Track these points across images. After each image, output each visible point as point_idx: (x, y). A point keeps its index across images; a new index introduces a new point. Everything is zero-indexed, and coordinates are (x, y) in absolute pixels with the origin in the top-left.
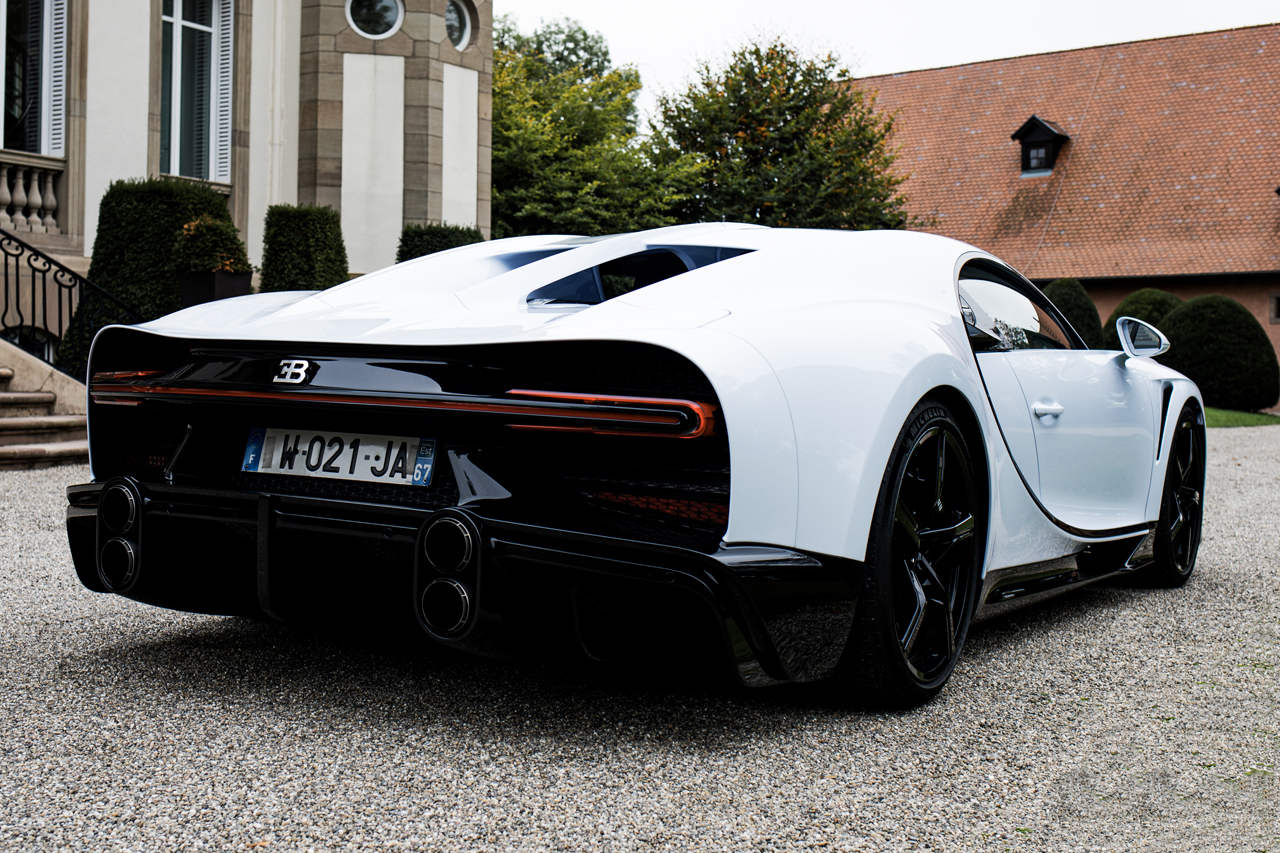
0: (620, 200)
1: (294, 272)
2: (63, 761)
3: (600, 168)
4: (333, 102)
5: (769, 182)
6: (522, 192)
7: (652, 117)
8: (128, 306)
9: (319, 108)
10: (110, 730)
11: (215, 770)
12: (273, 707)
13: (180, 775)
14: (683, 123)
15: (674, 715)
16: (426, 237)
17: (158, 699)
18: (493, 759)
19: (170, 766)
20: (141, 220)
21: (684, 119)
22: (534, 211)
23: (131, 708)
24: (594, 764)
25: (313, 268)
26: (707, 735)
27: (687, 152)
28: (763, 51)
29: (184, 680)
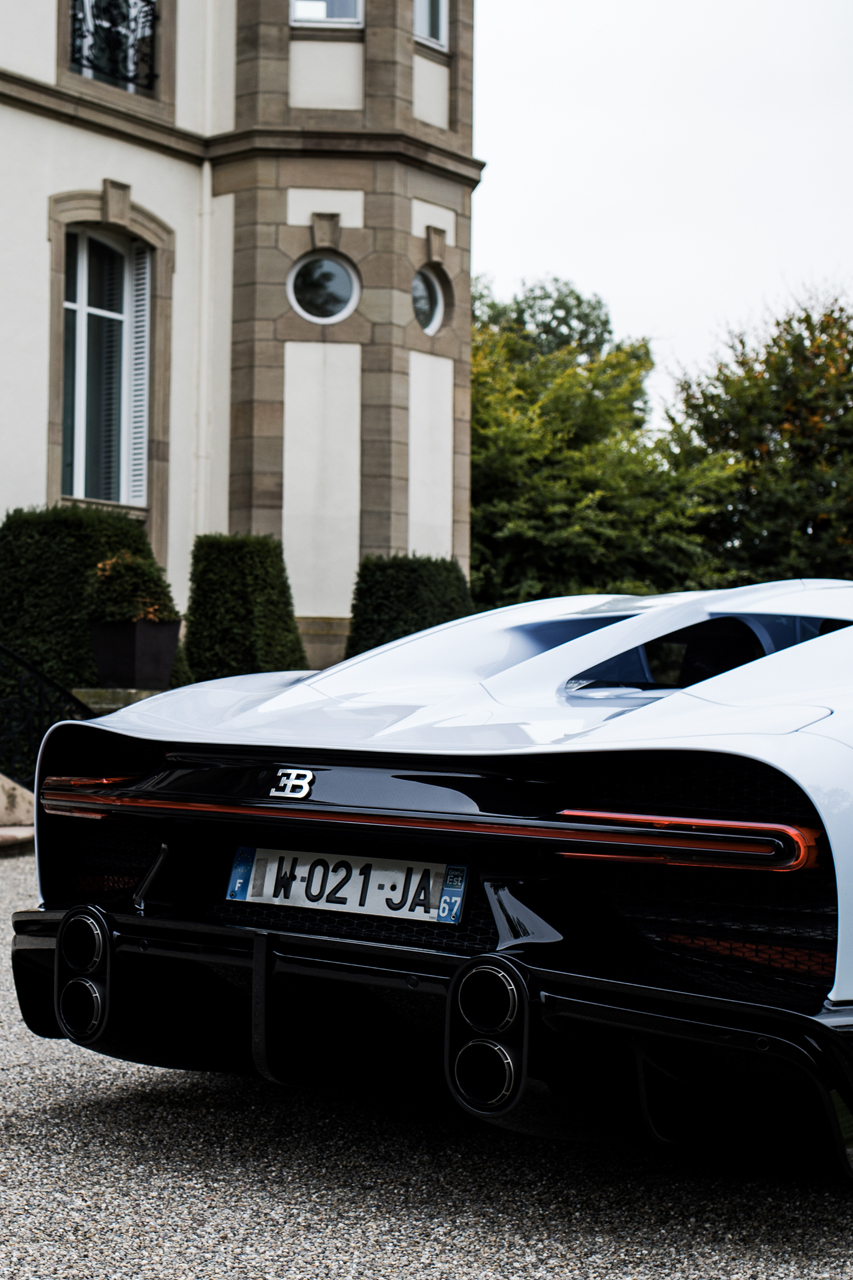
0: (630, 514)
1: (228, 617)
2: (32, 1248)
3: (604, 474)
4: (272, 403)
5: (825, 487)
6: (503, 506)
7: (669, 405)
8: (29, 662)
9: (256, 411)
10: (79, 1210)
11: (210, 1267)
12: (265, 1186)
13: (171, 1271)
14: (711, 413)
15: (759, 1210)
16: (390, 571)
17: (127, 1172)
18: (542, 1261)
19: (157, 1259)
20: (44, 556)
21: (711, 408)
22: (520, 530)
23: (98, 1183)
24: (667, 1271)
25: (250, 612)
26: (803, 1237)
27: (716, 450)
28: (816, 318)
29: (154, 1148)
